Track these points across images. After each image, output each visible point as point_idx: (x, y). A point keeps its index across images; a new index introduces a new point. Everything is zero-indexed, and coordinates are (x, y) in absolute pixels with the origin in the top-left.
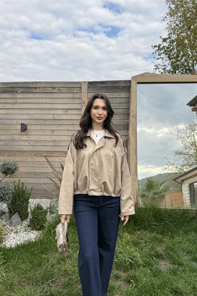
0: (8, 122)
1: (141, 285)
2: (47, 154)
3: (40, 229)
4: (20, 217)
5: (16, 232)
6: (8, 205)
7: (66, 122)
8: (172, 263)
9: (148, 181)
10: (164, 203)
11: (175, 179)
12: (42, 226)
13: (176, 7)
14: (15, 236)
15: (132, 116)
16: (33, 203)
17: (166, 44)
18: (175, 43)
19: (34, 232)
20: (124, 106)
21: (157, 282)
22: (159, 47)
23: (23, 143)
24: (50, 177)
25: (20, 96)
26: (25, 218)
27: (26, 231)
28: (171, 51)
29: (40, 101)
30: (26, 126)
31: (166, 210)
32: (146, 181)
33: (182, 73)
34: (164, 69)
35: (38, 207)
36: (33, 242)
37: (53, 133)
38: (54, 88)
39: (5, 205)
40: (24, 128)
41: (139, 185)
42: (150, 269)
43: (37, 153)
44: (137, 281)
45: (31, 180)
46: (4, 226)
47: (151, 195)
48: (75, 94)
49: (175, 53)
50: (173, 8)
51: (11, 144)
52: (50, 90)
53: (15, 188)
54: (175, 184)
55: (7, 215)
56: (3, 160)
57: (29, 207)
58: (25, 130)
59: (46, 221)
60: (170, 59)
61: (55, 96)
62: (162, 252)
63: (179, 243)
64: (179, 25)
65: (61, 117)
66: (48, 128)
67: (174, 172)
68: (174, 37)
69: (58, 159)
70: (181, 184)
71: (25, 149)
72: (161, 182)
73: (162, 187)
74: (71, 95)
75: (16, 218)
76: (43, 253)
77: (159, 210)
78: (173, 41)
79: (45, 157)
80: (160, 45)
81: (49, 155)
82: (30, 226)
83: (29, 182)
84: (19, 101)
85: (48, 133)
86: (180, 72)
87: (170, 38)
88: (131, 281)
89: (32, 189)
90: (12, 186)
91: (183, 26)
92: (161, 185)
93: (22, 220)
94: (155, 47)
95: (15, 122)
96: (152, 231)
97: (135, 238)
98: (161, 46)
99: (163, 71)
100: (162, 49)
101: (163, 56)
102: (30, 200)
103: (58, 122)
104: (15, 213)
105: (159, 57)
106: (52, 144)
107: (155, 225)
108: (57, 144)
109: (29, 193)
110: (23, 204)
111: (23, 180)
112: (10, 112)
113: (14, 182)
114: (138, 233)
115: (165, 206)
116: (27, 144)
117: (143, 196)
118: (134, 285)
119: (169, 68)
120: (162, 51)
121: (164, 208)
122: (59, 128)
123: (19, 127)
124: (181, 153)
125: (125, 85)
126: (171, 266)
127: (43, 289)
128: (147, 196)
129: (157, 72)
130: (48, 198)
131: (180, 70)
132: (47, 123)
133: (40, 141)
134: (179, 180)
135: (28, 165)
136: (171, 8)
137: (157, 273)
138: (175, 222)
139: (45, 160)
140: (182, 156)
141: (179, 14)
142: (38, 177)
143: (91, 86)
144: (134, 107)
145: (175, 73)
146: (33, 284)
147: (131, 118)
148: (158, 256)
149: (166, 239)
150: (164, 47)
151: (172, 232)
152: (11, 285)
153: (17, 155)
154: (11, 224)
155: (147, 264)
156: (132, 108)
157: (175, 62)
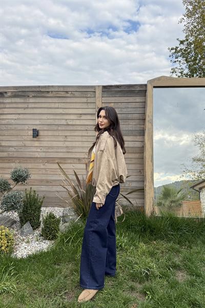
0: (20, 127)
1: (157, 297)
2: (59, 161)
3: (52, 239)
4: (32, 226)
5: (28, 242)
6: (20, 214)
7: (79, 128)
8: (190, 274)
9: (165, 188)
10: (181, 211)
11: (193, 187)
12: (55, 236)
13: (194, 8)
14: (26, 246)
15: (148, 121)
16: (45, 211)
17: (183, 47)
18: (193, 46)
19: (47, 241)
20: (140, 111)
21: (174, 294)
22: (176, 49)
23: (34, 149)
24: (62, 184)
25: (32, 100)
26: (37, 227)
27: (37, 240)
28: (188, 53)
29: (53, 105)
30: (38, 132)
31: (183, 219)
32: (163, 189)
33: (200, 77)
34: (181, 73)
35: (50, 216)
36: (45, 252)
37: (65, 139)
38: (67, 92)
39: (16, 213)
40: (36, 134)
41: (155, 192)
42: (167, 281)
43: (50, 160)
44: (153, 293)
45: (44, 188)
46: (15, 235)
47: (167, 203)
48: (89, 99)
49: (192, 56)
50: (191, 9)
51: (22, 150)
52: (63, 94)
53: (27, 197)
54: (192, 192)
55: (19, 224)
56: (14, 167)
57: (41, 216)
58: (37, 135)
59: (59, 230)
60: (187, 62)
61: (68, 100)
62: (180, 263)
63: (197, 253)
64: (197, 27)
65: (74, 123)
66: (61, 133)
67: (191, 179)
68: (191, 39)
69: (71, 166)
70: (199, 192)
71: (37, 155)
72: (178, 190)
73: (179, 196)
74: (84, 100)
75: (27, 227)
76: (55, 264)
77: (176, 219)
78: (191, 44)
79: (58, 163)
80: (177, 48)
81: (62, 161)
82: (42, 235)
83: (41, 190)
84: (30, 106)
85: (61, 139)
86: (197, 75)
87: (187, 40)
88: (148, 292)
89: (44, 197)
90: (23, 194)
91: (202, 28)
92: (178, 193)
93: (34, 229)
94: (172, 49)
95: (26, 127)
96: (169, 241)
97: (151, 249)
98: (179, 49)
99: (180, 74)
100: (179, 52)
101: (180, 59)
102: (42, 209)
103: (71, 128)
104: (27, 221)
105: (176, 60)
106: (65, 150)
107: (172, 235)
108: (71, 151)
109: (41, 201)
110: (35, 212)
111: (34, 188)
112: (21, 116)
113: (26, 189)
114: (155, 242)
115: (183, 214)
116: (39, 150)
117: (160, 204)
118: (150, 297)
119: (186, 71)
120: (180, 54)
121: (181, 216)
122: (72, 134)
123: (31, 133)
124: (199, 160)
125: (141, 89)
126: (189, 277)
127: (56, 301)
128: (164, 205)
129: (174, 76)
130: (60, 206)
131: (198, 74)
132: (60, 128)
133: (52, 147)
134: (197, 188)
135: (40, 172)
136: (189, 10)
137: (174, 285)
138: (192, 232)
139: (58, 167)
140: (200, 163)
141: (197, 16)
142: (51, 184)
143: (105, 90)
144: (150, 112)
145: (193, 76)
146: (45, 296)
147: (147, 123)
148: (176, 267)
149: (184, 250)
150: (181, 49)
151: (189, 242)
152: (23, 297)
153: (29, 162)
154: (22, 233)
155: (164, 276)
156: (148, 113)
157: (193, 66)
